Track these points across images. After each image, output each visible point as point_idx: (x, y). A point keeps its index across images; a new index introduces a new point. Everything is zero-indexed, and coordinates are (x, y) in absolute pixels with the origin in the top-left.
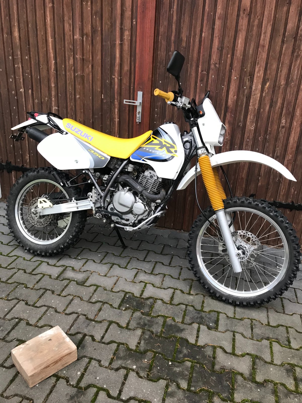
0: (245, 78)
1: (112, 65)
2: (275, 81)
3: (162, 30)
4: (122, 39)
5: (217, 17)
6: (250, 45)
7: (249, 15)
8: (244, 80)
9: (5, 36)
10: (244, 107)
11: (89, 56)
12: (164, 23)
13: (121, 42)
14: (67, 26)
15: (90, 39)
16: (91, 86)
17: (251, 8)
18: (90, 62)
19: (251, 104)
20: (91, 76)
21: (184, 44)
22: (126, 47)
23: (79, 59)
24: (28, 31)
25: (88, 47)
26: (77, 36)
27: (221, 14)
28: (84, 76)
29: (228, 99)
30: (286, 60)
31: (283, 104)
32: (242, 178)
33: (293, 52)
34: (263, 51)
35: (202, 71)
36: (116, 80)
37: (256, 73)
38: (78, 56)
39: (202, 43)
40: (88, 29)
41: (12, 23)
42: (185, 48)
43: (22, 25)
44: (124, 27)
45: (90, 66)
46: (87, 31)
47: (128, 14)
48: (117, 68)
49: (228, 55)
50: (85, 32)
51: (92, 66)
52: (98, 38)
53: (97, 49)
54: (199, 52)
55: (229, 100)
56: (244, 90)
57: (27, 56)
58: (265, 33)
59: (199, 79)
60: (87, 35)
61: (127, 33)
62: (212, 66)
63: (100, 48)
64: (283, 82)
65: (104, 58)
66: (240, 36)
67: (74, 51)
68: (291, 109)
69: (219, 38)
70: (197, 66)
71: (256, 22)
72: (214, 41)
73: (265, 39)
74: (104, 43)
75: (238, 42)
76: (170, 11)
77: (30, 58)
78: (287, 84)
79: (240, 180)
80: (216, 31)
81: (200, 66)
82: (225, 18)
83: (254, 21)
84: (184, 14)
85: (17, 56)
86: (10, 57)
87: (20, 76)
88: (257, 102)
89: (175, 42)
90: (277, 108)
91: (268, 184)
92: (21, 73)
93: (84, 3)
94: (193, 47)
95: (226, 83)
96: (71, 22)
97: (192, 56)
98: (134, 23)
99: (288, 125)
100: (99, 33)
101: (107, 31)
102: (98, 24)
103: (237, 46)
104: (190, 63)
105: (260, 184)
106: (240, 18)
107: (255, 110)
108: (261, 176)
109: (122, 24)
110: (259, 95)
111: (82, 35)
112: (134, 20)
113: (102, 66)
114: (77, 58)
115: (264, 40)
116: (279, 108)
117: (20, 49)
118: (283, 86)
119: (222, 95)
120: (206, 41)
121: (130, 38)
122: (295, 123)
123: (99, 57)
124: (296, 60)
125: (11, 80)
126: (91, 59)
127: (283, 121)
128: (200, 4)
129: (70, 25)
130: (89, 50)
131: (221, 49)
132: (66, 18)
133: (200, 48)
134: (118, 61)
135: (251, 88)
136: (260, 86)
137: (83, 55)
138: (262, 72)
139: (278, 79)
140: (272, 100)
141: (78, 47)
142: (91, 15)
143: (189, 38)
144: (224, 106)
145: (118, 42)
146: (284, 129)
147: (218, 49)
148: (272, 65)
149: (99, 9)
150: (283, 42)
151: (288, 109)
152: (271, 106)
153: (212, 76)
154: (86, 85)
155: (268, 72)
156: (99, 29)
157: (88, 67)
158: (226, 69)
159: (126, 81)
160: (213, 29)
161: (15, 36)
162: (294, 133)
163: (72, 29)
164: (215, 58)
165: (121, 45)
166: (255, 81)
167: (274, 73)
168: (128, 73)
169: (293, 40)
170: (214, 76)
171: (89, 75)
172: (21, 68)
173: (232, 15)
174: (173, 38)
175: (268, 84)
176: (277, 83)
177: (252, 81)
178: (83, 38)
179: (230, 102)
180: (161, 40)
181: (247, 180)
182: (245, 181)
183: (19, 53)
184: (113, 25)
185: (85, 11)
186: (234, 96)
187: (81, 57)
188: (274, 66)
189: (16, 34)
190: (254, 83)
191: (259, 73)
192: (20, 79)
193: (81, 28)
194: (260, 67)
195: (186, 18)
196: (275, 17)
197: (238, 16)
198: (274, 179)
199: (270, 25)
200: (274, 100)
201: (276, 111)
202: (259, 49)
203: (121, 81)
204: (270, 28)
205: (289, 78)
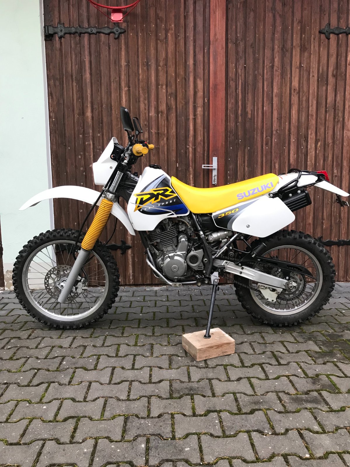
0: (302, 140)
1: (186, 137)
2: (325, 141)
3: (230, 106)
4: (195, 115)
5: (274, 95)
6: (302, 115)
7: (299, 93)
8: (300, 141)
9: (76, 116)
10: (303, 163)
11: (164, 130)
12: (232, 101)
13: (194, 116)
14: (142, 106)
15: (165, 115)
16: (166, 156)
17: (299, 89)
18: (164, 135)
19: (308, 160)
20: (166, 148)
21: (249, 116)
22: (199, 120)
23: (154, 133)
24: (102, 111)
25: (163, 122)
26: (152, 114)
27: (276, 92)
28: (159, 148)
29: (290, 157)
30: (330, 124)
31: (333, 158)
32: (310, 224)
33: (334, 118)
34: (312, 119)
35: (266, 137)
36: (191, 149)
37: (309, 135)
38: (153, 131)
39: (265, 115)
40: (163, 107)
41: (85, 105)
42: (251, 119)
43: (95, 106)
44: (197, 104)
45: (165, 139)
46: (162, 109)
47: (200, 94)
48: (191, 139)
49: (286, 123)
50: (160, 110)
51: (167, 139)
52: (173, 115)
53: (172, 123)
54: (263, 122)
55: (291, 159)
56: (302, 149)
57: (99, 133)
58: (312, 106)
59: (264, 143)
60: (162, 112)
61: (199, 110)
62: (274, 132)
63: (174, 122)
64: (330, 141)
65: (178, 131)
66: (294, 108)
67: (149, 127)
68: (340, 162)
69: (278, 111)
70: (262, 133)
71: (304, 98)
72: (274, 113)
73: (313, 109)
74: (178, 119)
75: (293, 113)
76: (236, 91)
77: (103, 135)
78: (334, 142)
79: (308, 226)
80: (275, 106)
81: (264, 133)
82: (281, 96)
83: (303, 97)
84: (248, 94)
85: (89, 133)
86: (81, 136)
87: (90, 153)
88: (313, 158)
89: (241, 115)
90: (329, 161)
91: (331, 226)
92: (92, 150)
93: (159, 87)
94: (257, 117)
95: (287, 145)
96: (146, 102)
97: (257, 125)
98: (206, 101)
99: (339, 174)
100: (174, 110)
101: (181, 108)
102: (173, 103)
103: (292, 116)
104: (255, 131)
105: (324, 227)
106: (292, 96)
107: (312, 165)
108: (325, 220)
109: (195, 102)
110: (314, 152)
111: (157, 112)
112: (206, 99)
113: (177, 138)
114: (152, 132)
115: (312, 111)
116: (330, 161)
117: (92, 127)
118: (331, 144)
119: (284, 154)
120: (267, 114)
121: (202, 113)
122: (344, 173)
123: (174, 130)
124: (337, 125)
125: (80, 157)
126: (166, 132)
127: (335, 171)
128: (260, 86)
129: (145, 105)
130: (164, 125)
131: (280, 119)
132: (141, 99)
133: (263, 119)
134: (191, 132)
135: (307, 147)
136: (314, 145)
137: (158, 129)
138: (314, 135)
139: (326, 139)
140: (324, 155)
141: (153, 123)
142: (165, 96)
143: (253, 111)
144: (287, 163)
145: (191, 117)
146: (337, 177)
147: (277, 119)
148: (320, 129)
149: (173, 91)
150: (326, 112)
151: (337, 162)
152: (324, 161)
153: (275, 140)
154: (161, 156)
155: (318, 134)
156: (174, 107)
157: (163, 139)
158: (285, 133)
159: (199, 149)
160: (272, 104)
161: (88, 117)
162: (345, 180)
163: (147, 108)
164: (276, 126)
165: (195, 120)
166: (309, 141)
167: (323, 135)
168: (202, 143)
169: (333, 110)
170: (277, 140)
171: (164, 147)
172: (92, 145)
173: (285, 93)
174: (240, 112)
175: (319, 144)
176: (326, 142)
177: (307, 142)
178: (158, 115)
179: (292, 160)
180: (230, 114)
181: (314, 225)
182: (312, 226)
183: (91, 131)
184: (187, 103)
185: (160, 92)
186: (294, 155)
187: (156, 131)
188: (322, 130)
189: (89, 114)
190: (309, 143)
191: (312, 136)
192: (90, 155)
193: (156, 107)
194: (311, 131)
195: (250, 96)
196: (318, 94)
197: (290, 94)
198: (335, 220)
199: (315, 100)
200: (326, 156)
201: (329, 164)
202: (309, 117)
203: (195, 150)
204: (315, 102)
205: (334, 138)
